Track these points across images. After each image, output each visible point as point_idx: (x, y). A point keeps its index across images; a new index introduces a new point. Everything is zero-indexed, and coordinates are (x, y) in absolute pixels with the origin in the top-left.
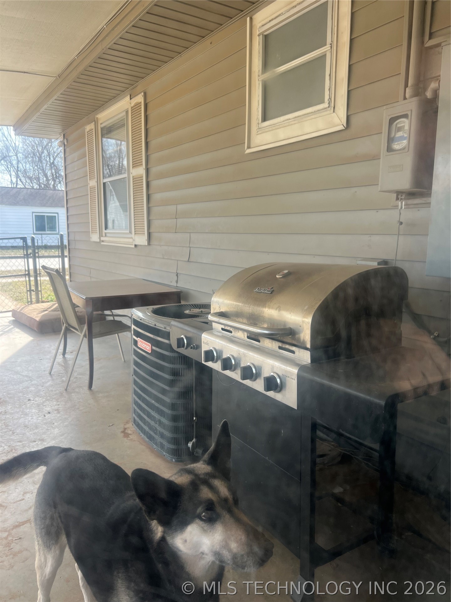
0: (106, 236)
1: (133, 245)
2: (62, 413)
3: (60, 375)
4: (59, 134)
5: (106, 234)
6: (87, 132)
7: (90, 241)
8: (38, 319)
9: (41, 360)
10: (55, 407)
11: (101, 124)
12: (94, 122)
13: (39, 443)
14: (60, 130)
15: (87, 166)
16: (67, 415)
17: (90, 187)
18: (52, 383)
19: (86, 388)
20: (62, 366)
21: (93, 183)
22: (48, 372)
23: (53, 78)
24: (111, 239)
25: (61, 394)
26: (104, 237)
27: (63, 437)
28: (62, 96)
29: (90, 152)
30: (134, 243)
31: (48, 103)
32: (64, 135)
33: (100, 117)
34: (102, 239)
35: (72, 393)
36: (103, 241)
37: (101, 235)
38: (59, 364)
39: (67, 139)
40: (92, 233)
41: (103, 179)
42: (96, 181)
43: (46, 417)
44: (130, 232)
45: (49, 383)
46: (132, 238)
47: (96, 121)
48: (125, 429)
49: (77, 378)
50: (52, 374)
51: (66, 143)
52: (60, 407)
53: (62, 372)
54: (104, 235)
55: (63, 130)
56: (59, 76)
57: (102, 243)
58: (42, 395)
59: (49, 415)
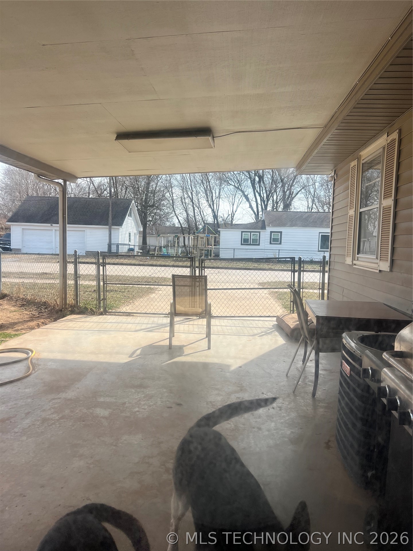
0: (358, 260)
1: (378, 270)
2: (283, 411)
3: (294, 378)
4: (331, 170)
5: (358, 258)
6: (351, 168)
7: (344, 263)
8: (292, 327)
9: (284, 362)
10: (280, 404)
11: (362, 161)
12: (357, 159)
13: (256, 430)
14: (332, 167)
15: (349, 197)
16: (286, 414)
17: (349, 216)
18: (285, 384)
19: (310, 395)
20: (299, 371)
21: (352, 212)
22: (285, 374)
23: (321, 128)
24: (362, 263)
25: (289, 396)
26: (356, 261)
27: (275, 431)
28: (328, 141)
29: (352, 185)
30: (379, 268)
31: (318, 148)
32: (335, 171)
33: (362, 154)
34: (355, 262)
35: (297, 396)
36: (355, 265)
37: (353, 259)
38: (297, 369)
39: (337, 174)
40: (347, 256)
41: (360, 208)
42: (354, 210)
43: (269, 411)
44: (377, 258)
45: (282, 383)
46: (377, 263)
47: (359, 159)
48: (329, 441)
49: (307, 384)
50: (288, 375)
51: (335, 178)
52: (283, 406)
53: (297, 376)
54: (356, 259)
55: (335, 166)
56: (325, 127)
57: (354, 266)
58: (273, 392)
59: (272, 410)
